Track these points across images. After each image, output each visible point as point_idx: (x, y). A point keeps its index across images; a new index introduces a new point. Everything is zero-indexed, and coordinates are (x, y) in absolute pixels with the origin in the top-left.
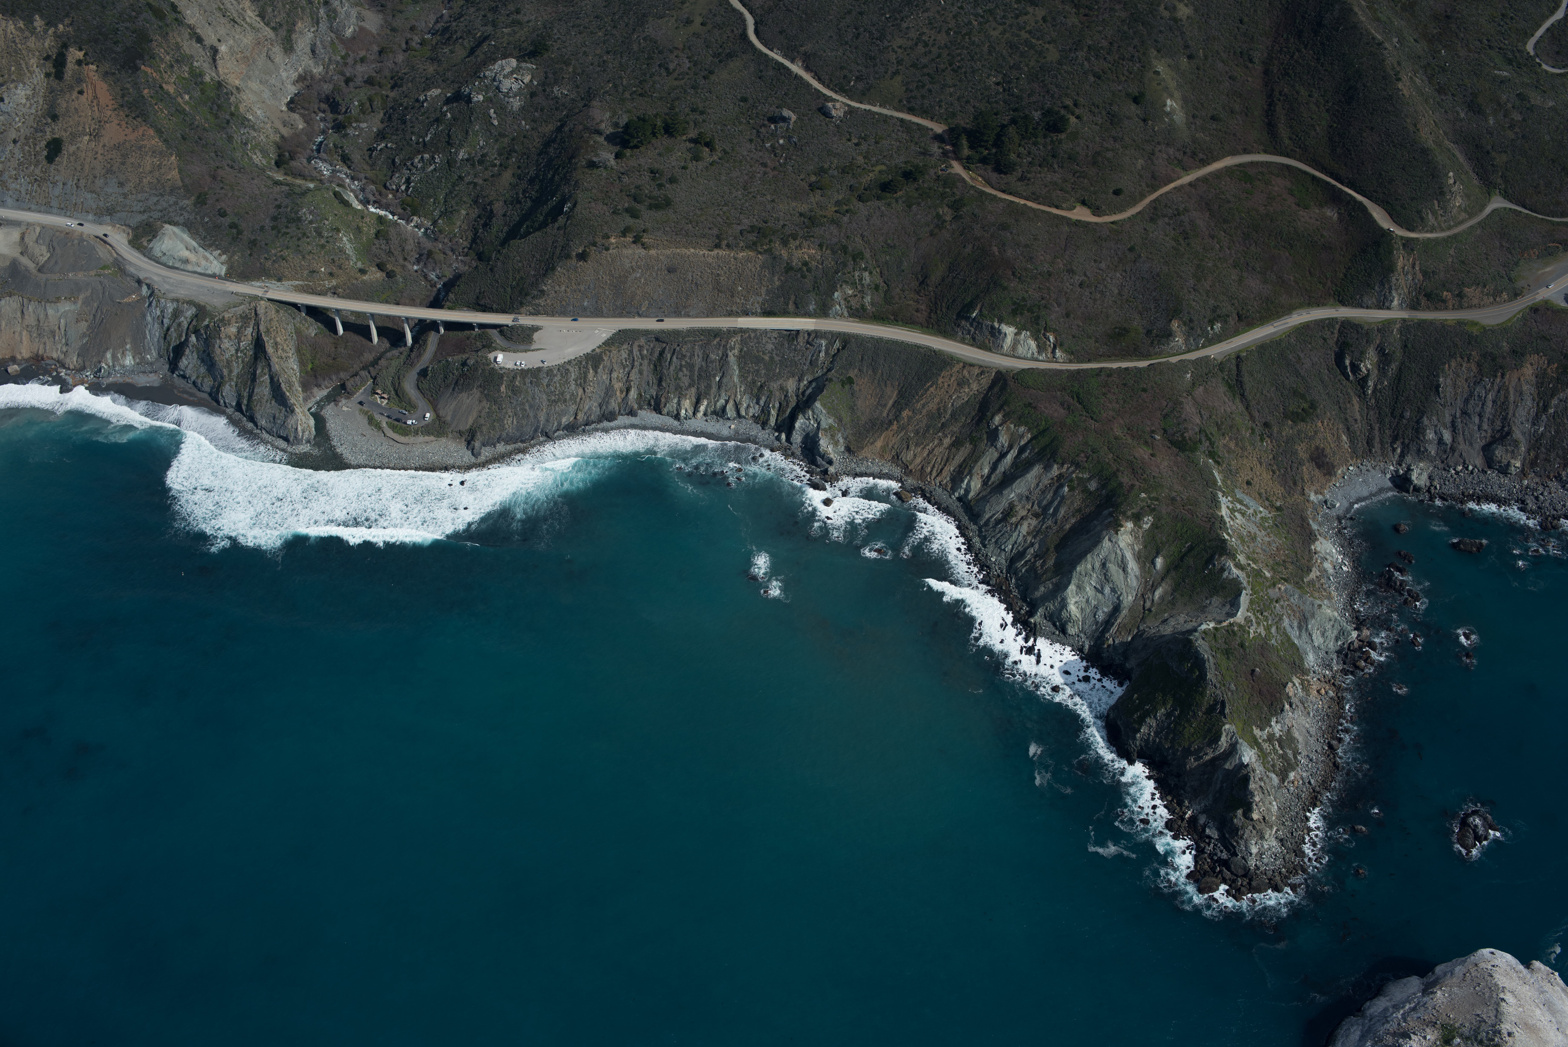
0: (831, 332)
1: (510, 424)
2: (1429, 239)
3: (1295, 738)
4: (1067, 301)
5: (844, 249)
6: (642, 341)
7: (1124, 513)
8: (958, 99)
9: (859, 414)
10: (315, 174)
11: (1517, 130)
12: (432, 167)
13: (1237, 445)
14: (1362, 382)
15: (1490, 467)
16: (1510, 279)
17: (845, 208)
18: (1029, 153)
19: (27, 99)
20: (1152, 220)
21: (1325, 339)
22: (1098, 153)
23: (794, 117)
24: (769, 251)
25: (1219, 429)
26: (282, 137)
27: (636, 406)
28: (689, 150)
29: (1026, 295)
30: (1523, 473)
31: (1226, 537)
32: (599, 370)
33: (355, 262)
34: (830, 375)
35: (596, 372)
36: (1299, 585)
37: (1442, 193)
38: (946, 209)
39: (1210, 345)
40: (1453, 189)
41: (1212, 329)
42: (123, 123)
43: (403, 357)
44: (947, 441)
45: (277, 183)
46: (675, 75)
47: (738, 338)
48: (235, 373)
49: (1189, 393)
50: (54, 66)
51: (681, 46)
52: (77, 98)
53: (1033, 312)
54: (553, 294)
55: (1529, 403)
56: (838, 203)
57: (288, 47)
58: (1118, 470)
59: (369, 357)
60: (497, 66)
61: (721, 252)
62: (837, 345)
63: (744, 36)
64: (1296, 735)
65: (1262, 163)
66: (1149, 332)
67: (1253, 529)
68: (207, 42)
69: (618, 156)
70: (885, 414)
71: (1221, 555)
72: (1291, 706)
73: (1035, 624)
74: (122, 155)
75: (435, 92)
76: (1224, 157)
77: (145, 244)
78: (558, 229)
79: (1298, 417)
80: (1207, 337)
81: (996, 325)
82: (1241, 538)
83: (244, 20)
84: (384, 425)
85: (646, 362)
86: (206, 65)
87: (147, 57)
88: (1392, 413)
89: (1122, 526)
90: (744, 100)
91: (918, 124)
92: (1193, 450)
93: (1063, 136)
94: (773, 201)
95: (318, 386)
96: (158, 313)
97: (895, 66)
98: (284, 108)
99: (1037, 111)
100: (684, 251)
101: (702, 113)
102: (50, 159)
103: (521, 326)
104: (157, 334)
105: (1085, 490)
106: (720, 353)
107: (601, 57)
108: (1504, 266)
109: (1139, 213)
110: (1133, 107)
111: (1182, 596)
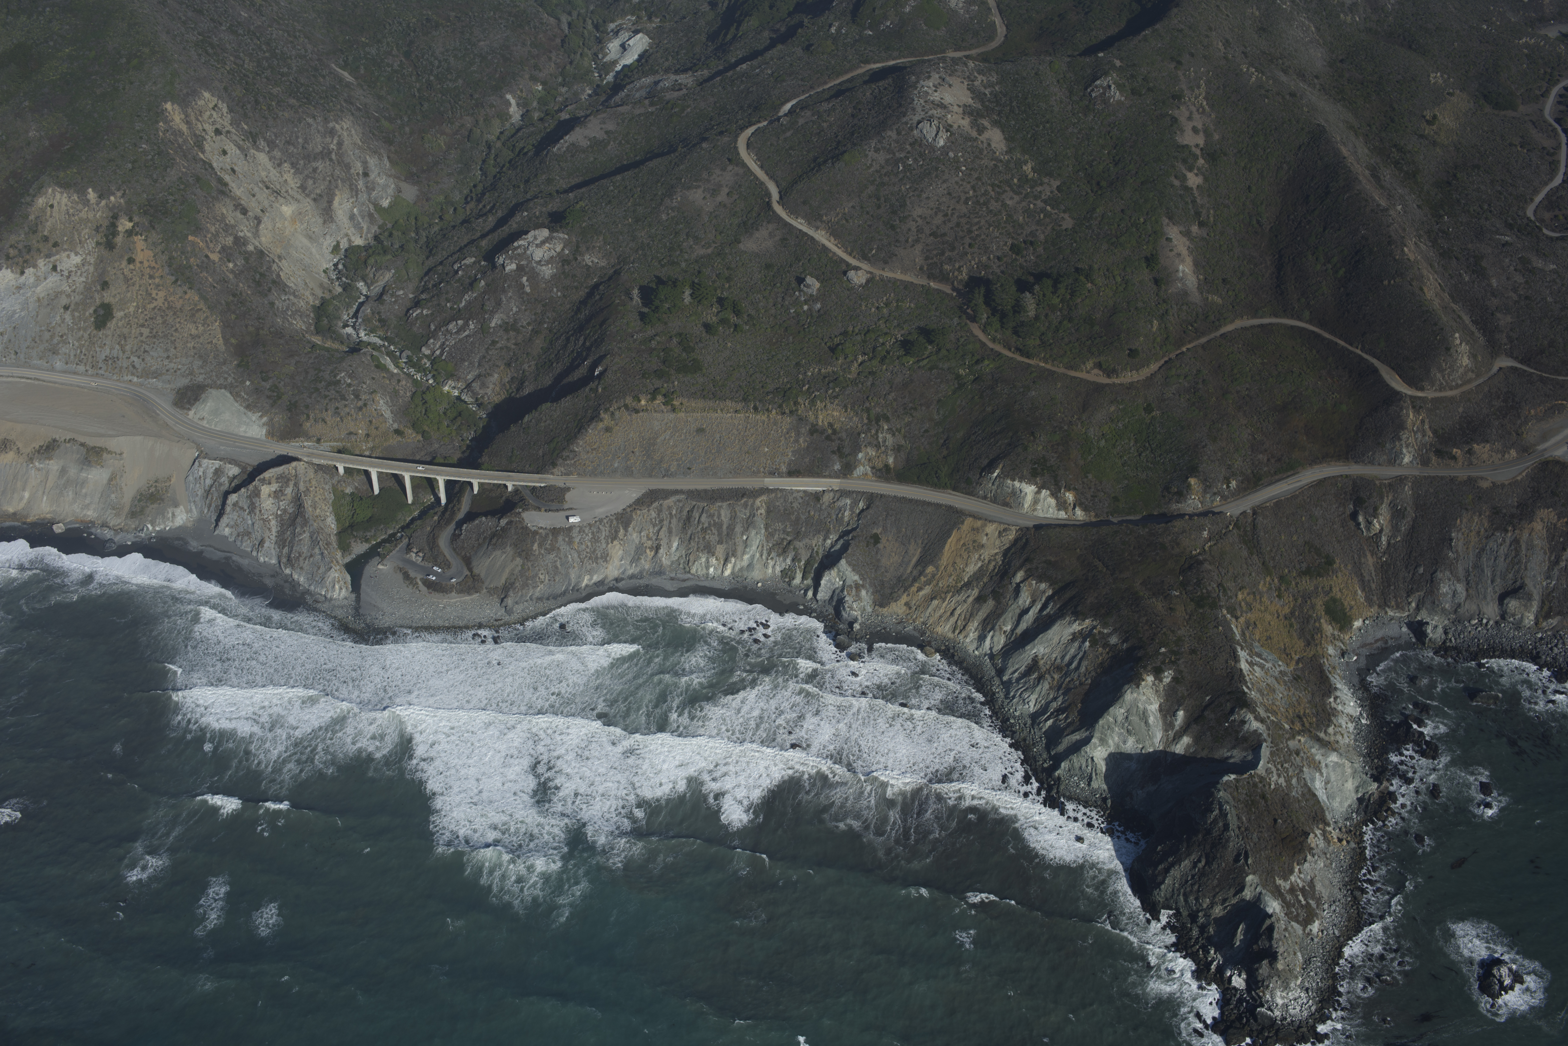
0: (855, 492)
1: (543, 581)
2: (1437, 397)
3: (1318, 889)
6: (671, 500)
7: (1145, 667)
9: (883, 571)
11: (1520, 291)
12: (466, 333)
13: (1254, 599)
14: (1376, 538)
15: (1504, 619)
16: (1518, 436)
18: (1046, 317)
19: (78, 267)
20: (1166, 380)
22: (1112, 316)
23: (817, 285)
24: (795, 413)
25: (1236, 584)
26: (321, 301)
29: (1046, 455)
30: (1537, 626)
31: (1246, 690)
32: (630, 529)
33: (392, 424)
34: (855, 533)
35: (626, 531)
37: (1449, 353)
39: (1226, 503)
40: (1459, 350)
41: (1228, 487)
42: (171, 289)
43: (437, 516)
44: (971, 598)
45: (317, 348)
47: (764, 498)
48: (274, 532)
50: (105, 236)
52: (126, 266)
53: (1053, 471)
54: (584, 455)
55: (1541, 557)
57: (328, 217)
59: (403, 519)
60: (529, 236)
61: (748, 415)
62: (861, 505)
63: (769, 207)
64: (1319, 885)
65: (1273, 325)
66: (1166, 490)
67: (1273, 682)
68: (251, 214)
70: (909, 571)
71: (1241, 708)
72: (1313, 856)
73: (1059, 777)
75: (470, 261)
76: (1234, 320)
77: (185, 404)
78: (590, 392)
79: (1314, 572)
80: (1223, 493)
81: (1017, 484)
82: (1260, 691)
83: (286, 191)
85: (675, 521)
86: (249, 234)
87: (193, 227)
88: (1406, 568)
89: (1143, 680)
90: (769, 267)
91: (936, 289)
92: (1212, 605)
94: (797, 364)
95: (356, 543)
96: (201, 473)
97: (915, 235)
100: (712, 414)
101: (728, 279)
102: (100, 324)
103: (553, 487)
104: (199, 494)
106: (747, 512)
109: (1152, 374)
110: (1146, 272)
111: (1203, 748)
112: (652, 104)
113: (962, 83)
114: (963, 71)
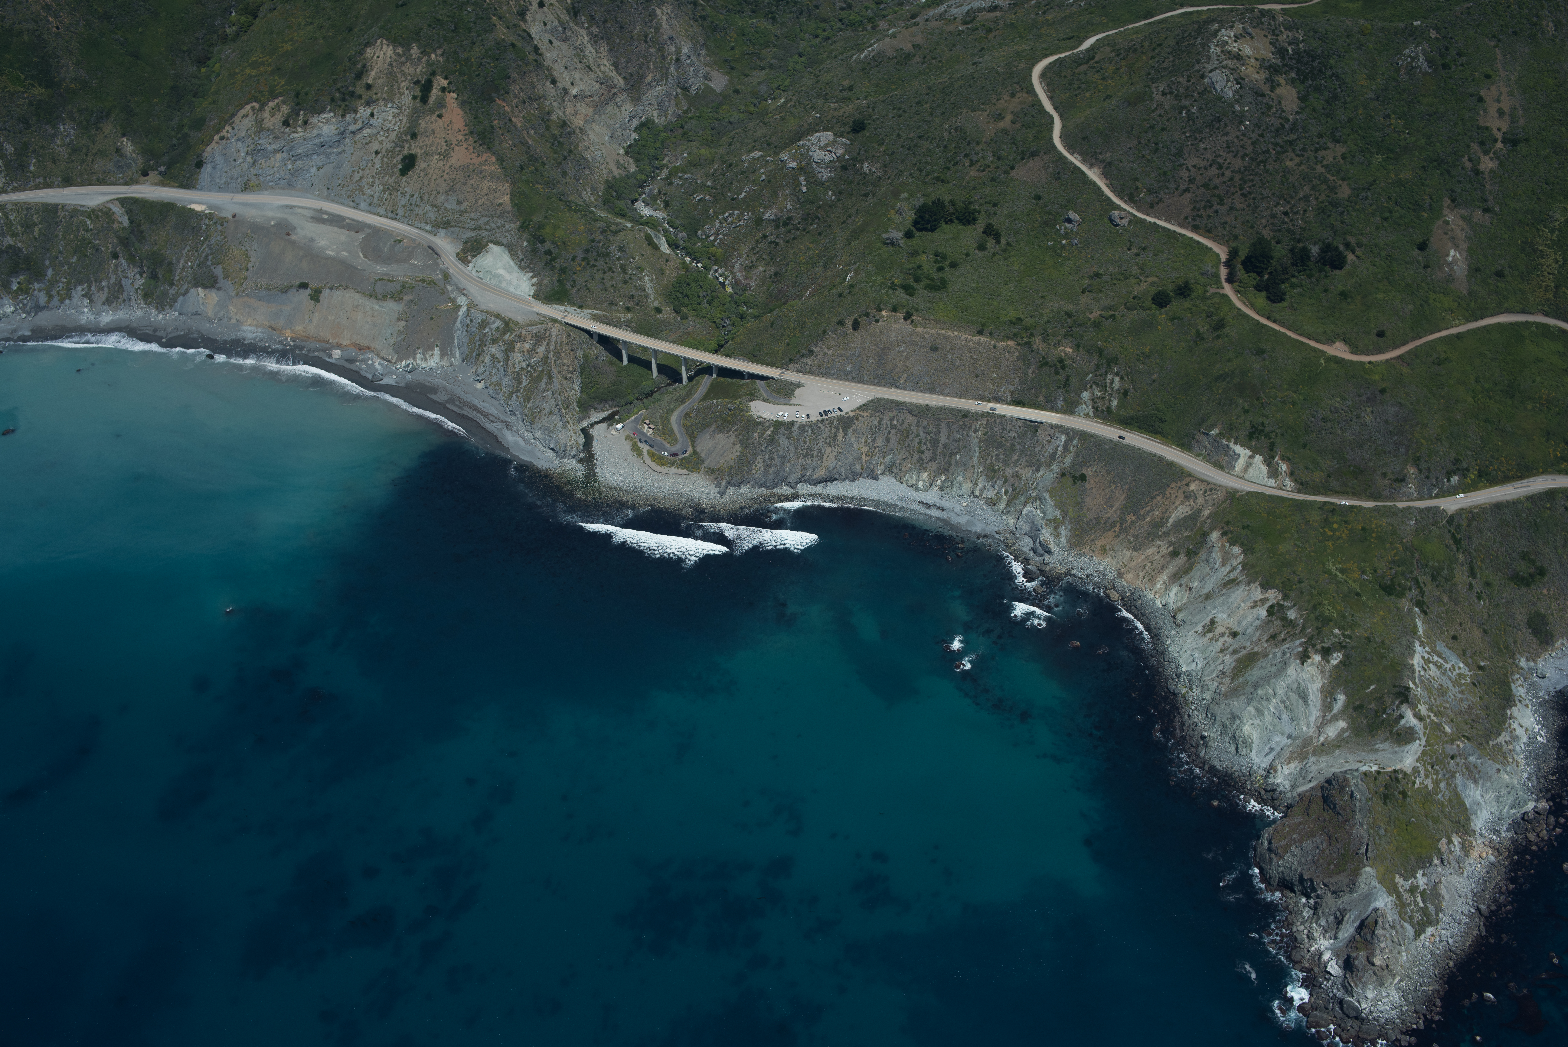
0: (1073, 429)
1: (758, 469)
3: (1440, 895)
5: (1100, 352)
6: (895, 411)
7: (1314, 646)
8: (1243, 223)
10: (635, 215)
12: (740, 223)
13: (1450, 598)
18: (1302, 284)
19: (394, 116)
20: (1410, 366)
22: (1369, 293)
23: (1079, 221)
25: (1433, 580)
27: (878, 472)
28: (976, 239)
29: (1266, 421)
31: (1411, 685)
36: (1481, 746)
38: (1207, 327)
39: (1443, 496)
42: (471, 148)
43: (676, 394)
44: (1164, 550)
46: (977, 166)
47: (984, 421)
48: (523, 386)
50: (421, 91)
51: (988, 140)
52: (436, 121)
54: (820, 356)
56: (1104, 307)
58: (1319, 603)
59: (644, 388)
61: (983, 339)
62: (1076, 442)
64: (1443, 891)
65: (1539, 324)
66: (1383, 475)
69: (909, 235)
72: (1442, 861)
74: (465, 177)
75: (758, 154)
76: (1498, 313)
78: (838, 296)
83: (599, 67)
84: (645, 453)
85: (894, 431)
89: (1309, 658)
91: (1199, 242)
93: (1338, 273)
95: (596, 409)
96: (469, 322)
98: (622, 151)
99: (1315, 244)
100: (949, 333)
101: (995, 205)
102: (404, 171)
103: (786, 381)
105: (1284, 618)
109: (1399, 357)
110: (1416, 253)
111: (1357, 735)
112: (965, 23)
113: (1266, 36)
114: (1270, 24)
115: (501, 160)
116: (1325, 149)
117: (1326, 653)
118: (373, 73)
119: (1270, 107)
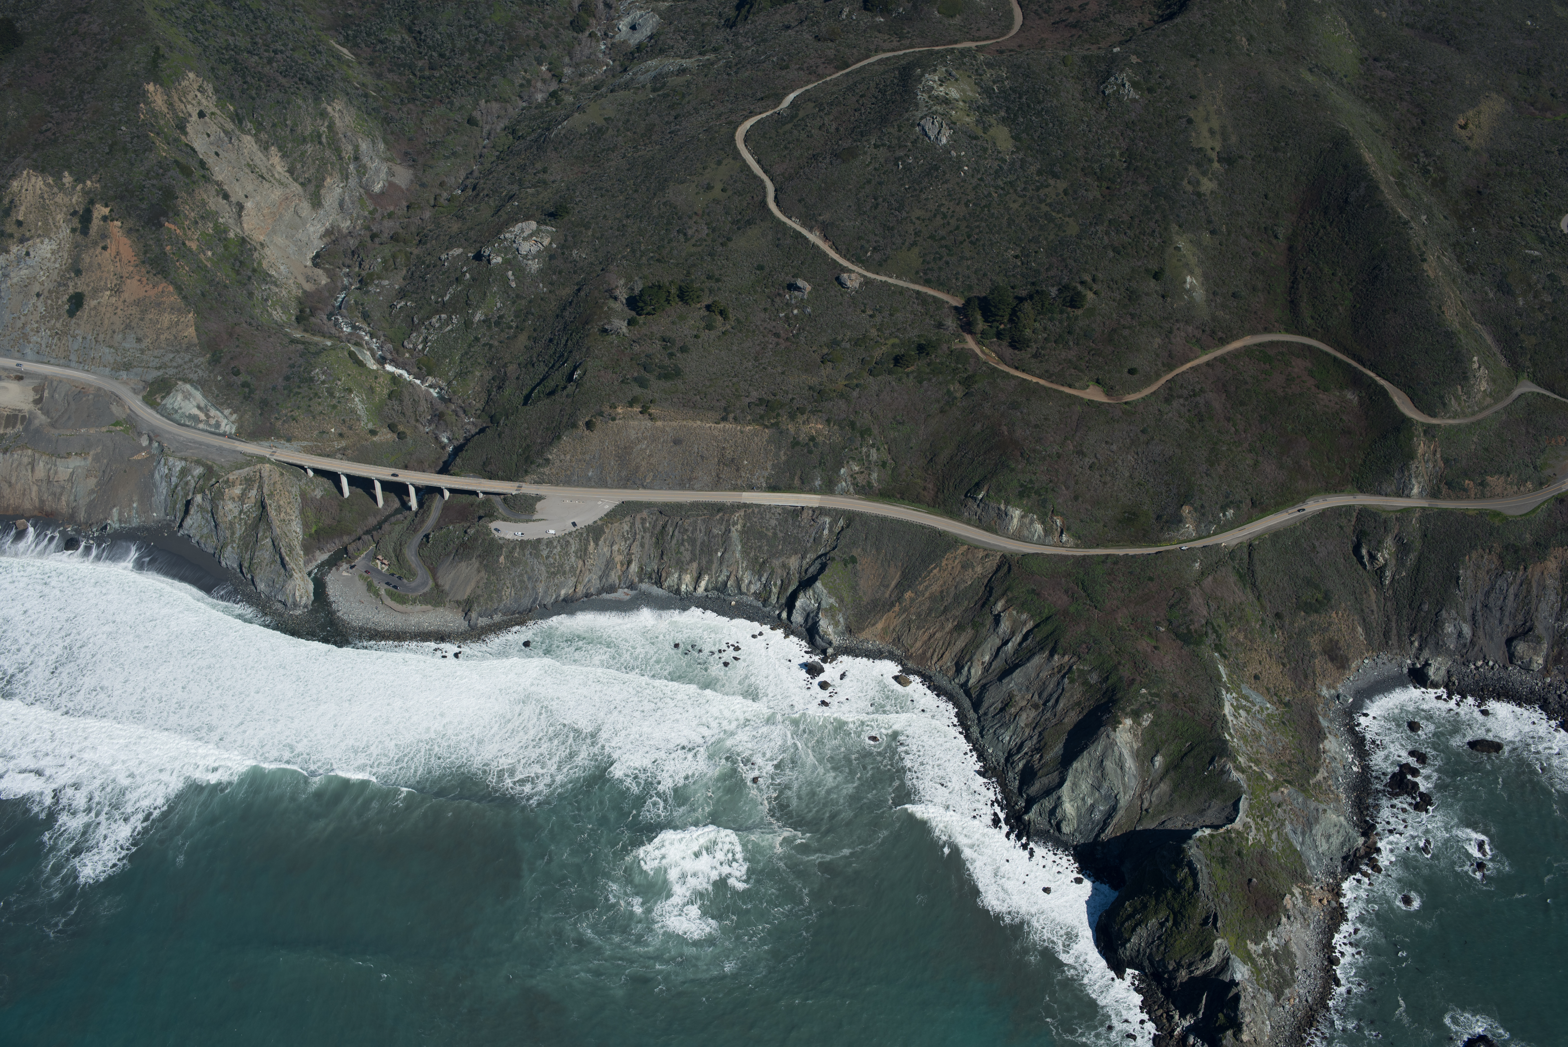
0: (835, 510)
1: (508, 594)
2: (1451, 425)
3: (1292, 953)
4: (1076, 483)
5: (852, 425)
6: (645, 514)
7: (1123, 710)
8: (976, 272)
9: (861, 594)
10: (333, 331)
11: (1547, 311)
12: (449, 328)
13: (1246, 637)
14: (1380, 572)
15: (1511, 662)
16: (1535, 468)
17: (855, 381)
18: (1045, 329)
19: (52, 253)
20: (1168, 400)
21: (1341, 527)
22: (1114, 330)
23: (808, 288)
24: (776, 425)
25: (1227, 621)
26: (305, 292)
27: (637, 580)
28: (703, 318)
29: (1034, 478)
30: (1546, 671)
31: (1228, 737)
32: (601, 542)
33: (366, 423)
34: (832, 554)
35: (597, 545)
36: (1303, 789)
37: (1466, 378)
38: (957, 385)
39: (1222, 532)
40: (1477, 374)
41: (1224, 515)
42: (144, 279)
43: (407, 522)
44: (949, 626)
45: (293, 341)
46: (693, 241)
47: (742, 513)
48: (237, 535)
49: (1198, 582)
50: (80, 222)
51: (700, 212)
52: (101, 254)
53: (1040, 495)
55: (1553, 598)
56: (848, 377)
57: (316, 202)
58: (1119, 663)
59: (372, 521)
60: (517, 228)
62: (841, 523)
63: (764, 204)
64: (1294, 949)
65: (1283, 342)
66: (1159, 518)
67: (1259, 727)
68: (233, 199)
69: (632, 322)
70: (887, 595)
71: (1221, 757)
72: (1289, 918)
73: (1029, 821)
74: (142, 311)
75: (457, 251)
76: (1243, 336)
77: (159, 400)
78: (567, 396)
79: (1310, 608)
80: (1218, 524)
81: (1002, 507)
82: (1244, 737)
83: (273, 175)
84: (383, 592)
85: (648, 535)
86: (231, 221)
87: (171, 214)
88: (1410, 605)
89: (1120, 723)
90: (761, 268)
91: (934, 297)
92: (1198, 643)
93: (1079, 312)
94: (783, 373)
95: (321, 549)
96: (167, 471)
97: (913, 237)
98: (309, 263)
99: (1053, 286)
100: (690, 423)
101: (718, 280)
102: (71, 313)
104: (165, 492)
105: (1085, 683)
106: (723, 528)
107: (620, 221)
108: (1530, 454)
109: (1154, 393)
110: (1152, 283)
111: (1180, 797)
112: (654, 90)
113: (969, 77)
114: (972, 64)
115: (179, 289)
116: (1047, 187)
117: (1136, 715)
118: (23, 208)
119: (985, 150)
